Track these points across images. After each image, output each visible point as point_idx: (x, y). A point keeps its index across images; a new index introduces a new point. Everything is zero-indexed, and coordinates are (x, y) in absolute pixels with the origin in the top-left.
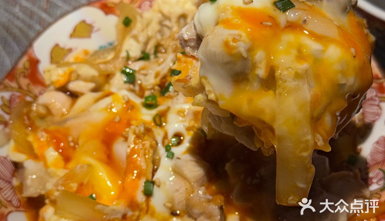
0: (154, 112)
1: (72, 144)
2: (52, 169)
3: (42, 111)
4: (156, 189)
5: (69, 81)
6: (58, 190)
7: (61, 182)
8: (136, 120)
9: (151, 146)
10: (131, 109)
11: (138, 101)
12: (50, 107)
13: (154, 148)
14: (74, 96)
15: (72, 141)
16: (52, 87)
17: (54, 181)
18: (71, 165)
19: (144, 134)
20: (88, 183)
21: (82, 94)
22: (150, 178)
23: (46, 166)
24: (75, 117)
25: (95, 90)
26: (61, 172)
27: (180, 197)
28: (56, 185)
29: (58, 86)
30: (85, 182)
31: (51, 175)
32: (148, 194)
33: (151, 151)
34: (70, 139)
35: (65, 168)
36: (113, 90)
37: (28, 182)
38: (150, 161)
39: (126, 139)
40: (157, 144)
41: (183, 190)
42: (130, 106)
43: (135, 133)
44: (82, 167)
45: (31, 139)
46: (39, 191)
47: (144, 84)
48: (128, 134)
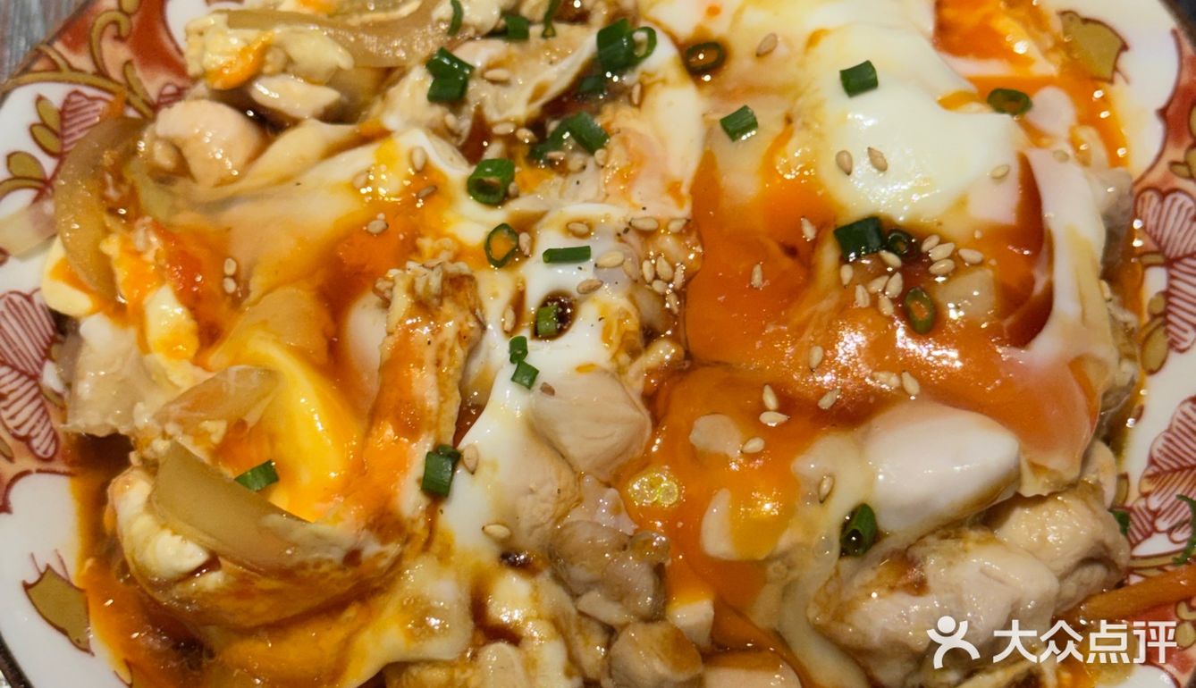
0: (498, 216)
1: (230, 286)
2: (158, 358)
3: (164, 158)
4: (461, 480)
5: (256, 75)
6: (164, 435)
7: (175, 410)
8: (439, 235)
9: (461, 337)
10: (426, 198)
11: (456, 171)
12: (186, 152)
13: (471, 343)
14: (270, 123)
15: (234, 277)
16: (201, 88)
17: (158, 399)
18: (217, 357)
19: (441, 297)
20: (260, 423)
21: (295, 122)
22: (449, 440)
23: (143, 345)
24: (256, 196)
25: (333, 115)
26: (183, 376)
27: (535, 512)
28: (162, 418)
29: (218, 85)
30: (251, 419)
31: (152, 378)
32: (436, 491)
33: (460, 353)
34: (230, 268)
35: (198, 361)
36: (391, 121)
37: (85, 388)
38: (452, 385)
39: (386, 304)
40: (483, 328)
41: (549, 489)
42: (426, 185)
43: (411, 290)
44: (243, 375)
45: (112, 247)
46: (112, 422)
47: (492, 115)
48: (391, 289)
